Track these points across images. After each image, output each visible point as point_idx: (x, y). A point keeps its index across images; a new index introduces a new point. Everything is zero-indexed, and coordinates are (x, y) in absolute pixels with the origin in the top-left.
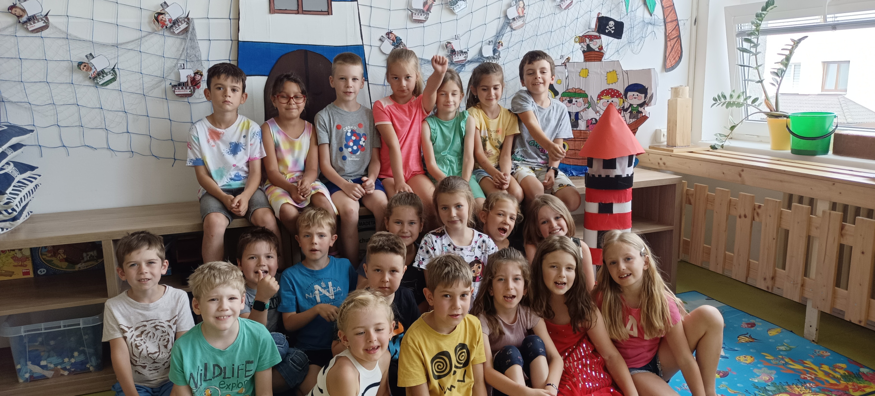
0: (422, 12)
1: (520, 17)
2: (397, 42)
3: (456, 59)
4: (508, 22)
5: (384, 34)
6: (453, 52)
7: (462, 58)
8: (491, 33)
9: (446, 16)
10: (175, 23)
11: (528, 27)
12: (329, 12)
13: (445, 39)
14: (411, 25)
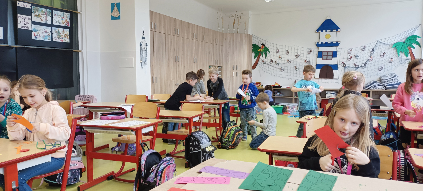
0: (349, 59)
1: (371, 59)
2: (344, 64)
3: (356, 66)
4: (368, 60)
5: (342, 62)
6: (355, 65)
7: (358, 66)
8: (365, 62)
9: (355, 59)
10: (307, 62)
11: (373, 61)
12: (332, 59)
13: (354, 63)
14: (347, 61)
